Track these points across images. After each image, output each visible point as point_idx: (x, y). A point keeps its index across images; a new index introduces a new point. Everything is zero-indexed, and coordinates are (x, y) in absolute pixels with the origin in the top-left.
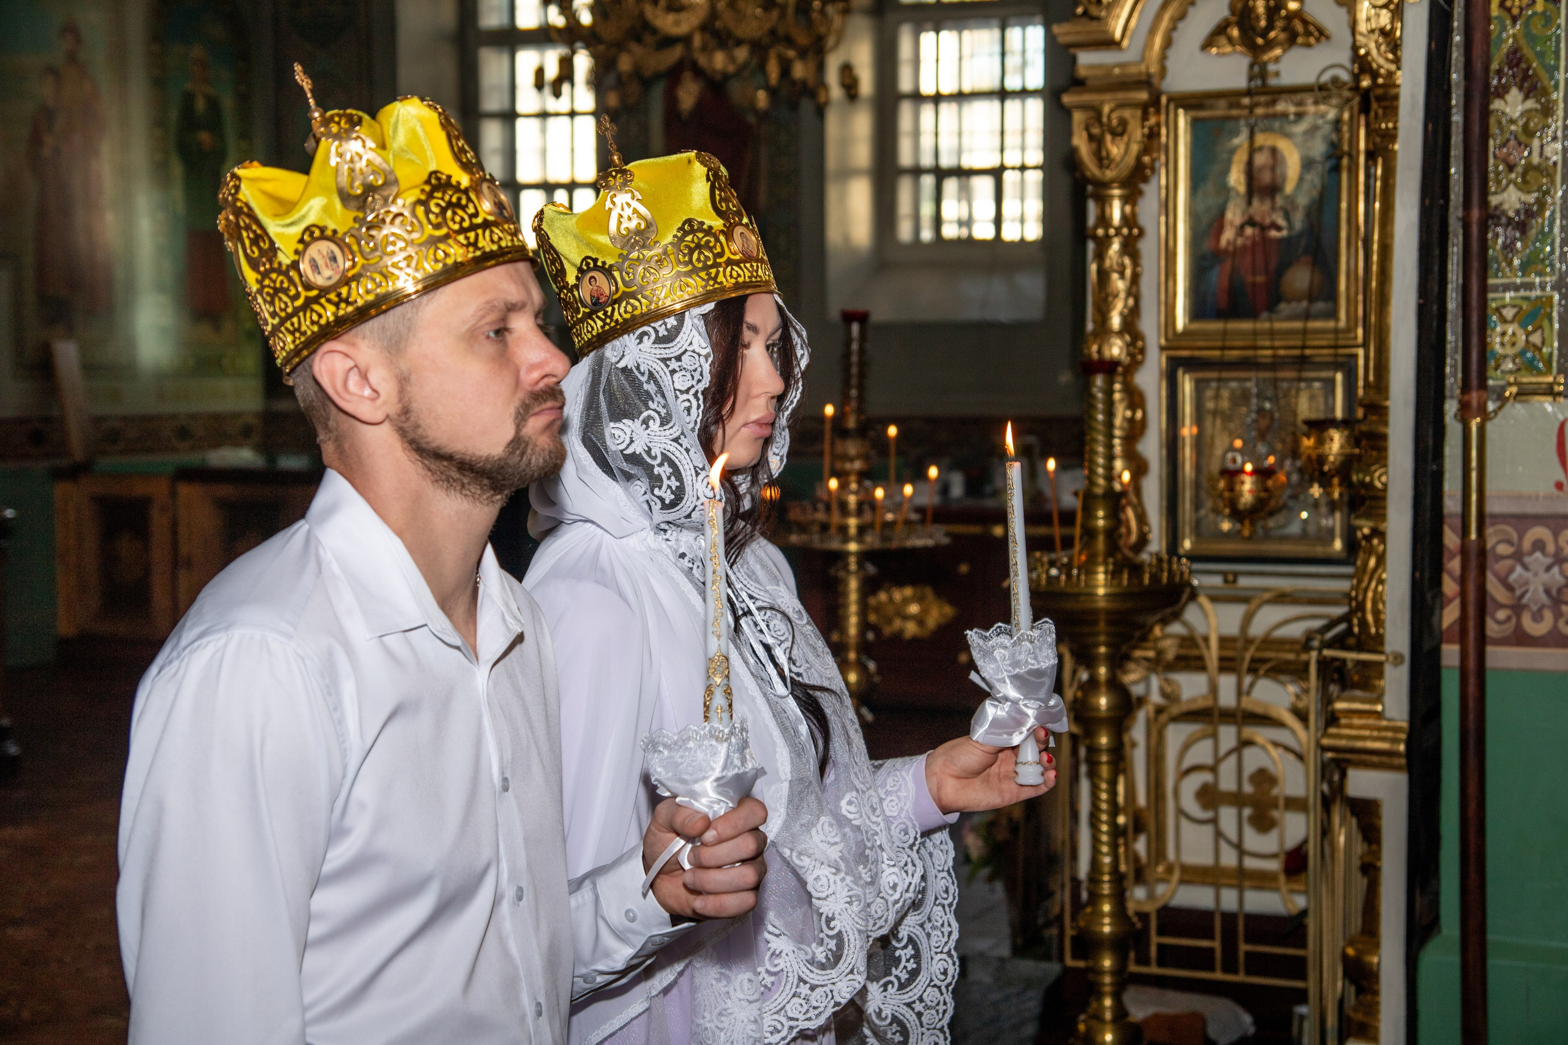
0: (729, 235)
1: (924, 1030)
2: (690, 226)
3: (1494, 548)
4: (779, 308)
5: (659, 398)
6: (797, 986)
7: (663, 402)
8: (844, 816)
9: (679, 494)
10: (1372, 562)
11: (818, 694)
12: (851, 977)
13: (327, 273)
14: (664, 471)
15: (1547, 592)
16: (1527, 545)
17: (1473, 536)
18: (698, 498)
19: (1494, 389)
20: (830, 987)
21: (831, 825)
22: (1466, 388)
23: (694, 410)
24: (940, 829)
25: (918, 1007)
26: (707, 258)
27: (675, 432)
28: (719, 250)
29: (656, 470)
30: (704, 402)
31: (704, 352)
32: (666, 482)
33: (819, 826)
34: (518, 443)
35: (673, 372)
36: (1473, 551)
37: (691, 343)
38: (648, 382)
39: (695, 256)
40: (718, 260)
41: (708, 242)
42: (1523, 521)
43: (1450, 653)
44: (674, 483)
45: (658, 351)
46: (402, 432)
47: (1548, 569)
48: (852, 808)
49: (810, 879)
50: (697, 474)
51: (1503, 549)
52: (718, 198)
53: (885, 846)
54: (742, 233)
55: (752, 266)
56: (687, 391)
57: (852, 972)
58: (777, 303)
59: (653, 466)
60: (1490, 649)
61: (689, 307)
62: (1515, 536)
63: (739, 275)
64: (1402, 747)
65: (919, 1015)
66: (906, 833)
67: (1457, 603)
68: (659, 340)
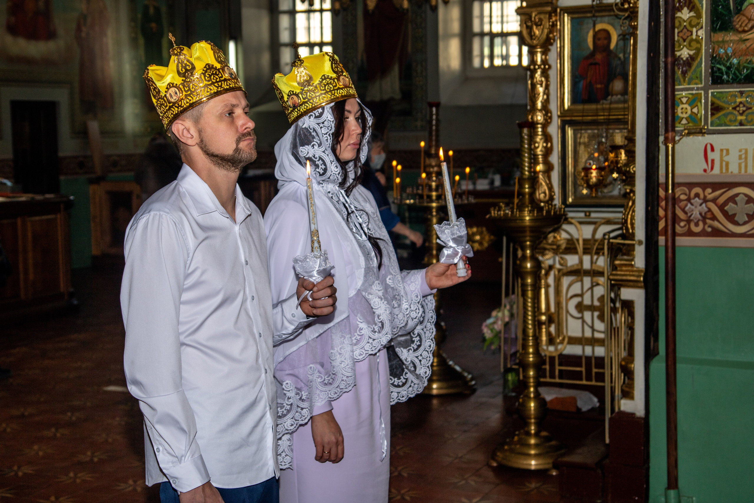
0: (338, 79)
1: (422, 366)
2: (324, 78)
3: (679, 196)
4: (359, 103)
5: (317, 137)
6: (368, 340)
7: (318, 138)
8: (388, 284)
9: (325, 170)
10: (630, 204)
11: (378, 241)
12: (386, 335)
14: (319, 163)
15: (701, 214)
16: (692, 195)
17: (670, 191)
18: (332, 172)
19: (678, 131)
20: (379, 339)
21: (379, 284)
22: (667, 131)
23: (329, 140)
24: (430, 295)
25: (420, 358)
26: (331, 88)
27: (323, 149)
28: (335, 84)
29: (317, 163)
30: (332, 137)
31: (332, 120)
32: (320, 167)
33: (375, 284)
34: (237, 150)
35: (321, 128)
36: (670, 197)
37: (327, 117)
38: (313, 132)
39: (327, 87)
40: (335, 88)
41: (331, 82)
42: (690, 185)
43: (662, 240)
44: (323, 167)
45: (316, 121)
46: (202, 148)
47: (701, 205)
48: (391, 281)
49: (372, 302)
50: (331, 163)
51: (683, 197)
52: (334, 67)
53: (404, 295)
54: (343, 78)
55: (347, 89)
56: (326, 134)
57: (387, 334)
58: (358, 102)
59: (316, 161)
60: (677, 238)
61: (326, 104)
62: (687, 191)
63: (342, 93)
64: (642, 279)
65: (420, 361)
66: (417, 297)
67: (664, 220)
68: (316, 117)
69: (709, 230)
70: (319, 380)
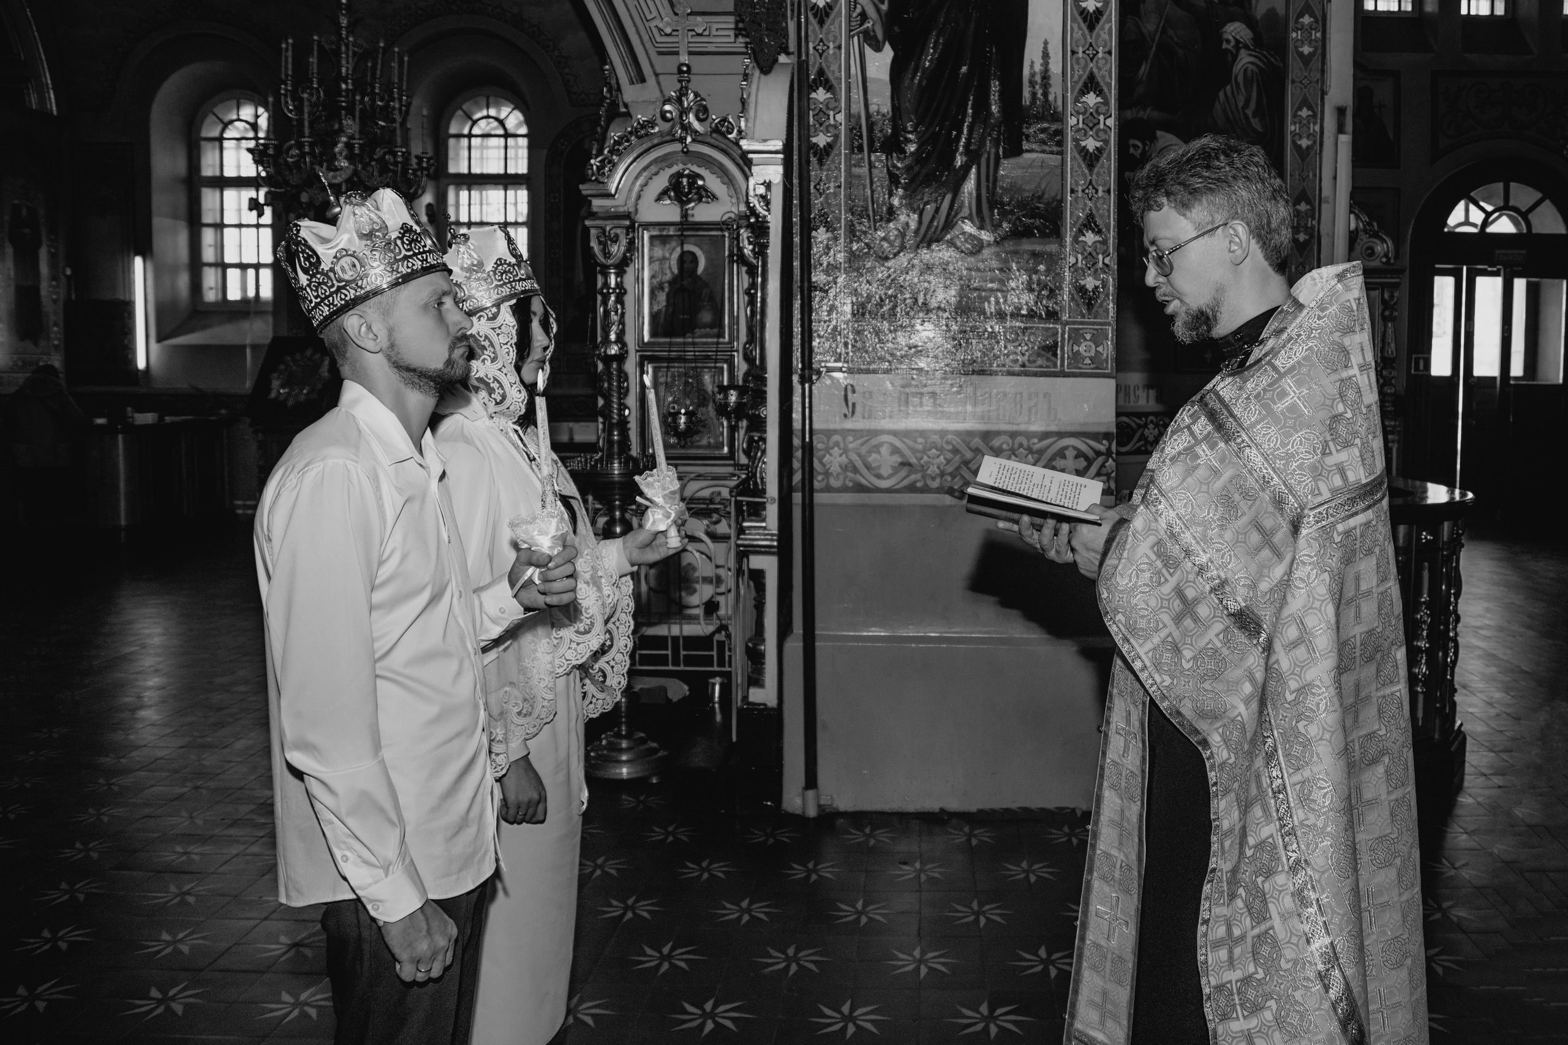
0: (519, 266)
3: (816, 445)
5: (490, 349)
9: (504, 397)
10: (759, 454)
13: (351, 273)
14: (495, 385)
15: (840, 466)
16: (831, 444)
17: (807, 439)
18: (513, 398)
19: (815, 369)
22: (802, 369)
23: (510, 353)
25: (612, 663)
27: (500, 365)
28: (515, 273)
29: (492, 386)
31: (512, 324)
32: (496, 391)
34: (449, 362)
35: (498, 334)
36: (807, 447)
37: (505, 320)
38: (485, 340)
39: (504, 276)
41: (510, 270)
42: (830, 432)
43: (797, 496)
44: (501, 392)
45: (489, 325)
46: (389, 358)
47: (841, 455)
50: (512, 386)
51: (821, 446)
56: (506, 344)
58: (543, 300)
59: (489, 384)
60: (816, 495)
61: (503, 302)
62: (825, 440)
64: (775, 543)
65: (612, 667)
67: (800, 472)
68: (489, 319)
69: (851, 484)
70: (516, 710)
